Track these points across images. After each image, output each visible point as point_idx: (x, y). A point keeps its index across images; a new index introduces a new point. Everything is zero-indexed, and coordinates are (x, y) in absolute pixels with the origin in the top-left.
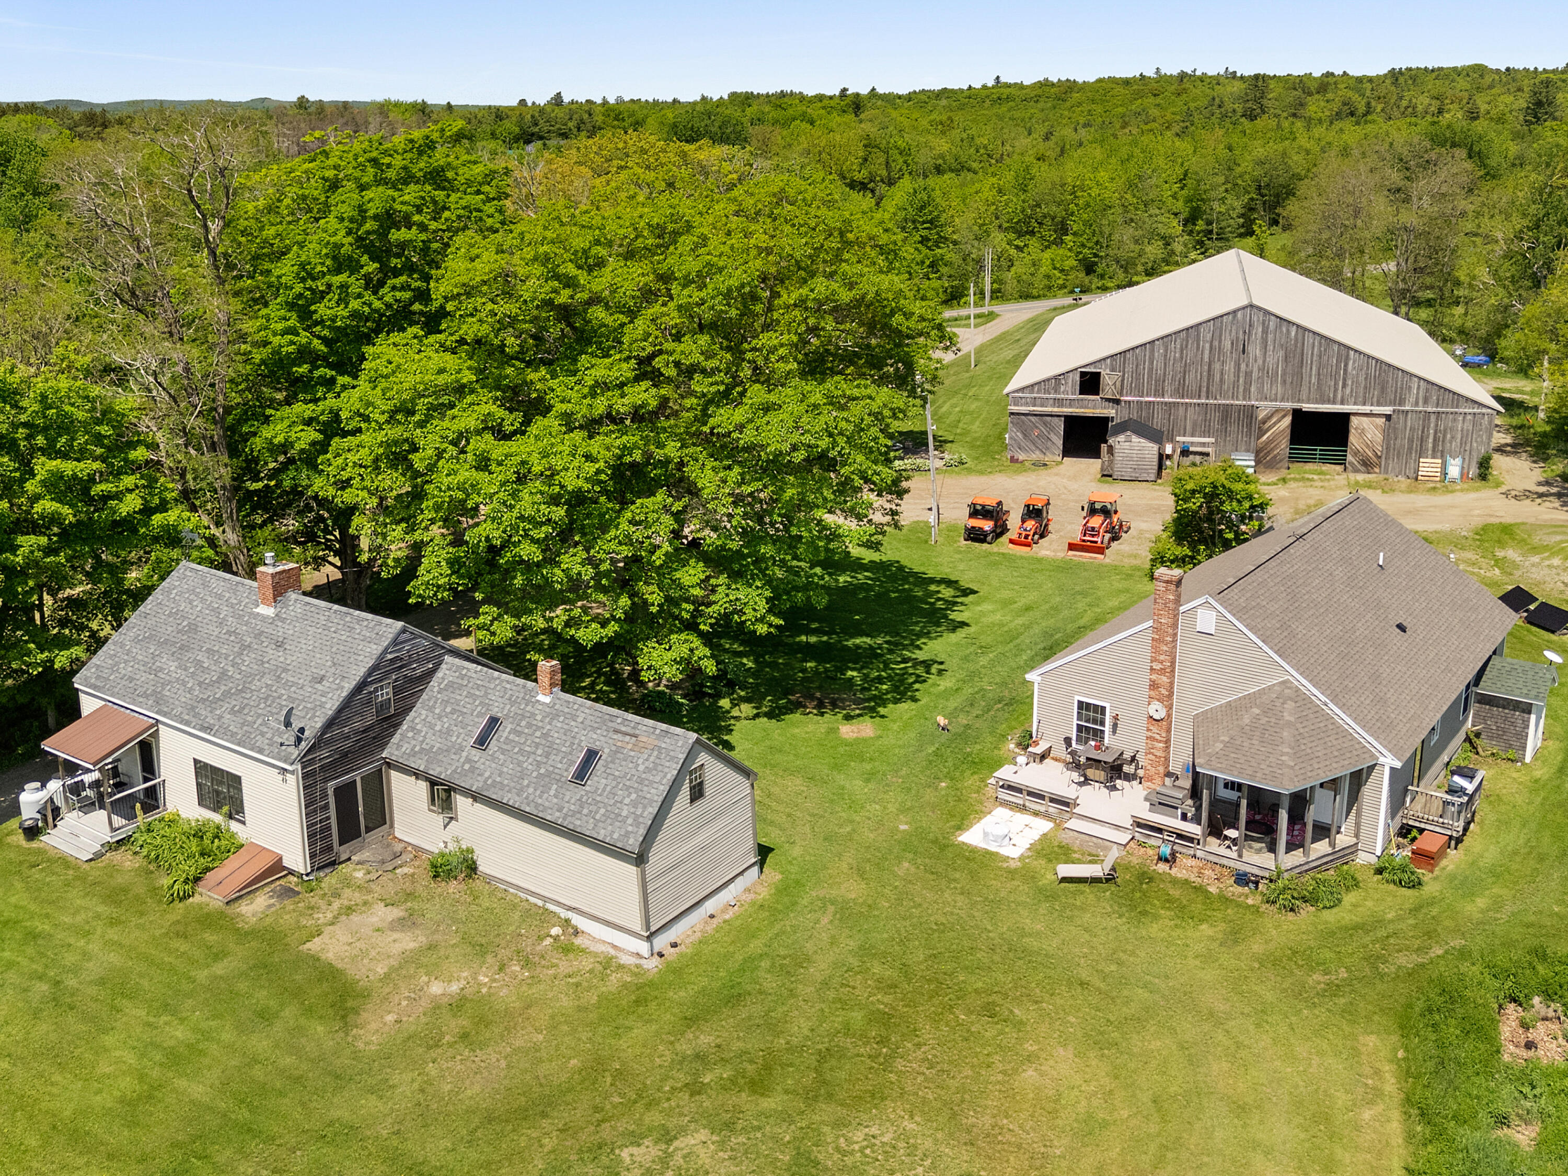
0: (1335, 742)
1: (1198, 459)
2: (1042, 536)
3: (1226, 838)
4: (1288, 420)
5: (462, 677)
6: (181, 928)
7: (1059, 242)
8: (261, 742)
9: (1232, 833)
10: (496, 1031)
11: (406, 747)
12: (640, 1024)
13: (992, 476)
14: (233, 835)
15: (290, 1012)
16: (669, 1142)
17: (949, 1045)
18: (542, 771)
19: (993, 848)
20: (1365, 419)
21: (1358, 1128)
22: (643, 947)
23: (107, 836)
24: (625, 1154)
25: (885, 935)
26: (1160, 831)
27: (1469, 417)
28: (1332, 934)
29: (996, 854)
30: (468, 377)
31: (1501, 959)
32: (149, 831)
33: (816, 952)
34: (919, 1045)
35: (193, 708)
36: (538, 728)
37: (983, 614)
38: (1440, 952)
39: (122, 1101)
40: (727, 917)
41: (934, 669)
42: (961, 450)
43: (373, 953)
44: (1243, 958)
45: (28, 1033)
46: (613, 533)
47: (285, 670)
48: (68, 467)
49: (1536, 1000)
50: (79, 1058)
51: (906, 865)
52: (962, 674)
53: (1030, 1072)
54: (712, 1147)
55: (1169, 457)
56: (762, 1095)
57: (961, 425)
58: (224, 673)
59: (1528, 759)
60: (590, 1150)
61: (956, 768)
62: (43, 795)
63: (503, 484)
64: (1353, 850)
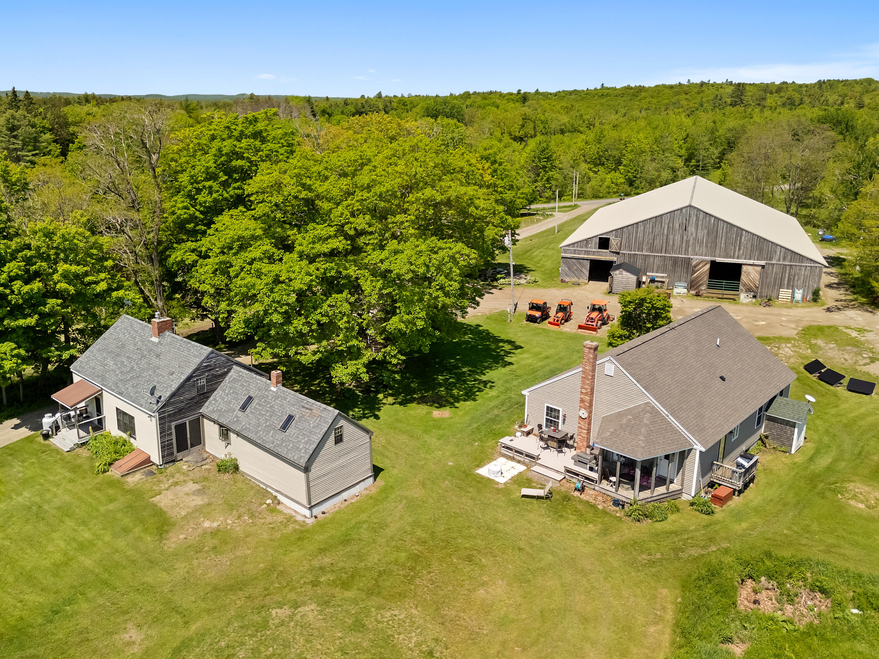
0: (670, 436)
1: (659, 284)
2: (566, 321)
3: (611, 481)
4: (708, 266)
5: (240, 376)
6: (98, 486)
7: (615, 170)
8: (142, 401)
9: (613, 479)
10: (230, 547)
11: (211, 408)
12: (297, 550)
13: (549, 289)
14: (131, 445)
15: (137, 530)
16: (296, 608)
17: (445, 574)
18: (268, 424)
19: (492, 477)
20: (750, 267)
21: (645, 636)
22: (307, 513)
23: (77, 441)
24: (274, 612)
25: (428, 517)
26: (578, 475)
27: (808, 268)
28: (658, 535)
29: (492, 481)
30: (259, 232)
31: (746, 556)
32: (95, 439)
33: (391, 522)
34: (430, 572)
35: (117, 384)
36: (269, 403)
37: (523, 359)
38: (714, 549)
39: (54, 564)
40: (353, 501)
41: (488, 386)
42: (537, 275)
43: (182, 505)
44: (607, 543)
45: (21, 529)
46: (319, 311)
47: (159, 368)
48: (74, 268)
49: (763, 579)
50: (40, 543)
51: (447, 482)
52: (502, 389)
53: (482, 591)
54: (316, 613)
55: (644, 283)
56: (346, 590)
57: (541, 262)
58: (132, 368)
59: (793, 452)
60: (257, 608)
61: (485, 436)
62: (53, 419)
63: (267, 284)
64: (680, 492)
